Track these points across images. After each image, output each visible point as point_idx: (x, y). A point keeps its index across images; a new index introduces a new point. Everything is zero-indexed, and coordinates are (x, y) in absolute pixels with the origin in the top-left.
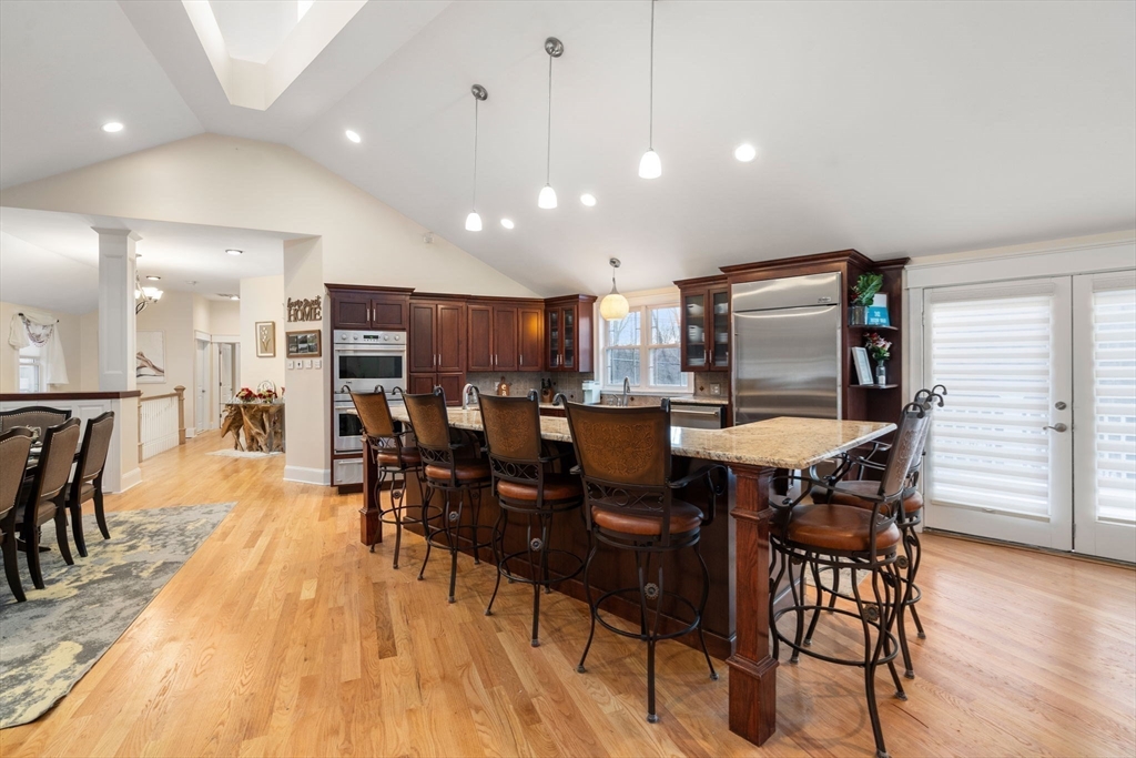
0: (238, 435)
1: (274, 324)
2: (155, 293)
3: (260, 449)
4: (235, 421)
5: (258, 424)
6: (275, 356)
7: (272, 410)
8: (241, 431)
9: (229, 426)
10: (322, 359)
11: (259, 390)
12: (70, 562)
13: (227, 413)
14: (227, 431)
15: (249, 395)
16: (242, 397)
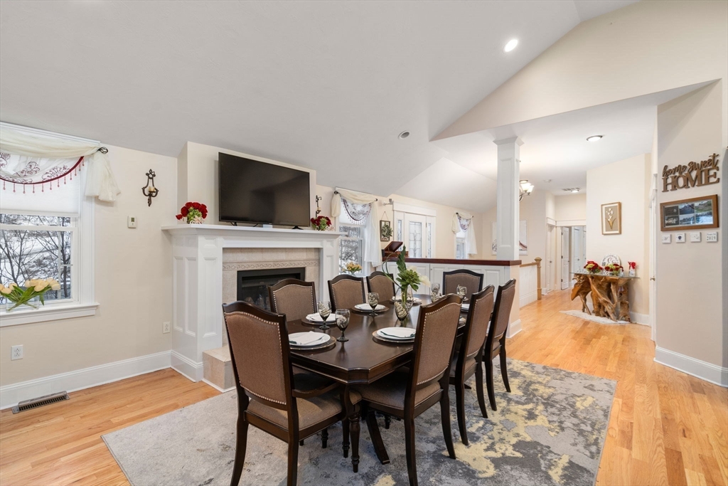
0: (585, 300)
1: (620, 204)
2: (528, 187)
3: (607, 315)
4: (583, 287)
5: (605, 294)
6: (620, 233)
7: (621, 283)
8: (588, 297)
9: (578, 292)
10: (720, 230)
11: (604, 264)
12: (485, 416)
13: (576, 281)
14: (576, 296)
15: (595, 268)
16: (590, 269)
